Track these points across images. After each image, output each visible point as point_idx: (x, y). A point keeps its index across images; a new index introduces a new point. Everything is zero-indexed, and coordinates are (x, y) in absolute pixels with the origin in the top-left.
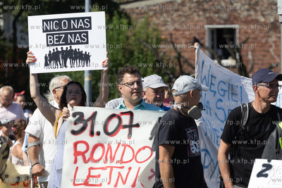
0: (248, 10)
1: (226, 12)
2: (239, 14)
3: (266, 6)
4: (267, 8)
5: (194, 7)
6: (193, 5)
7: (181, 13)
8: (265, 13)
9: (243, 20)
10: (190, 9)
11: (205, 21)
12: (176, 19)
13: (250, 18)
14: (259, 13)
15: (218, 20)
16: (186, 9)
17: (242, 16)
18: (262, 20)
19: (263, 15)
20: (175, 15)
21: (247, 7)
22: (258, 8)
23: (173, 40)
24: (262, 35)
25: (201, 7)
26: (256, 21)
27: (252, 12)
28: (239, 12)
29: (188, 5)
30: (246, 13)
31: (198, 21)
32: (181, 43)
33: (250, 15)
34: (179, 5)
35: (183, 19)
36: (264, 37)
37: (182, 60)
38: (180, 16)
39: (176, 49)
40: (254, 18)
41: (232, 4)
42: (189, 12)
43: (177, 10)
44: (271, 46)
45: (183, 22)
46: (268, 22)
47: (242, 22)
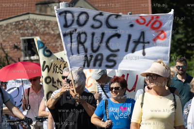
0: (44, 28)
1: (32, 29)
2: (39, 30)
3: (54, 24)
4: (55, 26)
5: (14, 28)
6: (13, 27)
7: (6, 31)
8: (54, 29)
9: (42, 33)
10: (11, 29)
11: (20, 35)
12: (4, 35)
13: (45, 32)
14: (50, 29)
15: (27, 34)
16: (9, 29)
17: (41, 31)
18: (52, 32)
19: (53, 30)
20: (3, 33)
21: (43, 26)
22: (49, 26)
23: (3, 47)
24: (53, 41)
25: (17, 27)
26: (49, 34)
27: (46, 29)
28: (39, 29)
29: (10, 27)
30: (43, 29)
31: (16, 36)
32: (7, 49)
33: (45, 30)
34: (5, 27)
35: (8, 35)
36: (54, 42)
37: (8, 58)
38: (6, 33)
39: (4, 52)
40: (47, 32)
41: (35, 25)
42: (11, 31)
43: (4, 30)
44: (58, 47)
45: (8, 36)
46: (56, 33)
47: (41, 34)
